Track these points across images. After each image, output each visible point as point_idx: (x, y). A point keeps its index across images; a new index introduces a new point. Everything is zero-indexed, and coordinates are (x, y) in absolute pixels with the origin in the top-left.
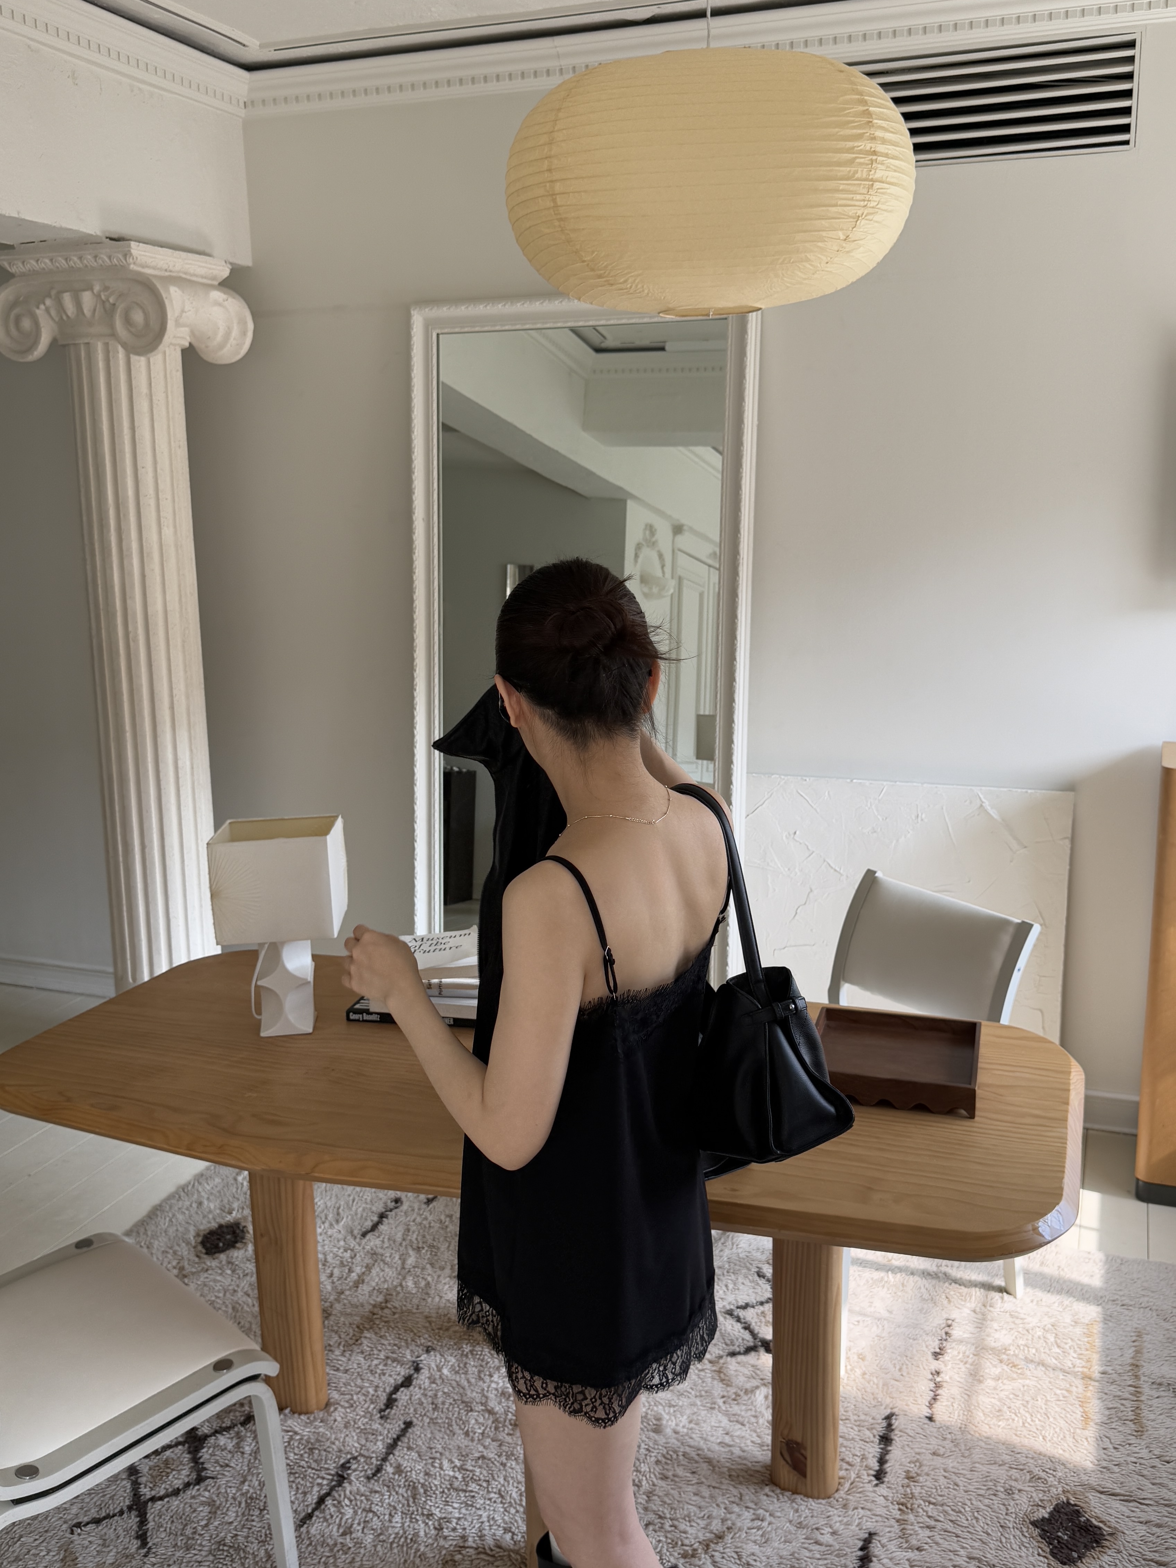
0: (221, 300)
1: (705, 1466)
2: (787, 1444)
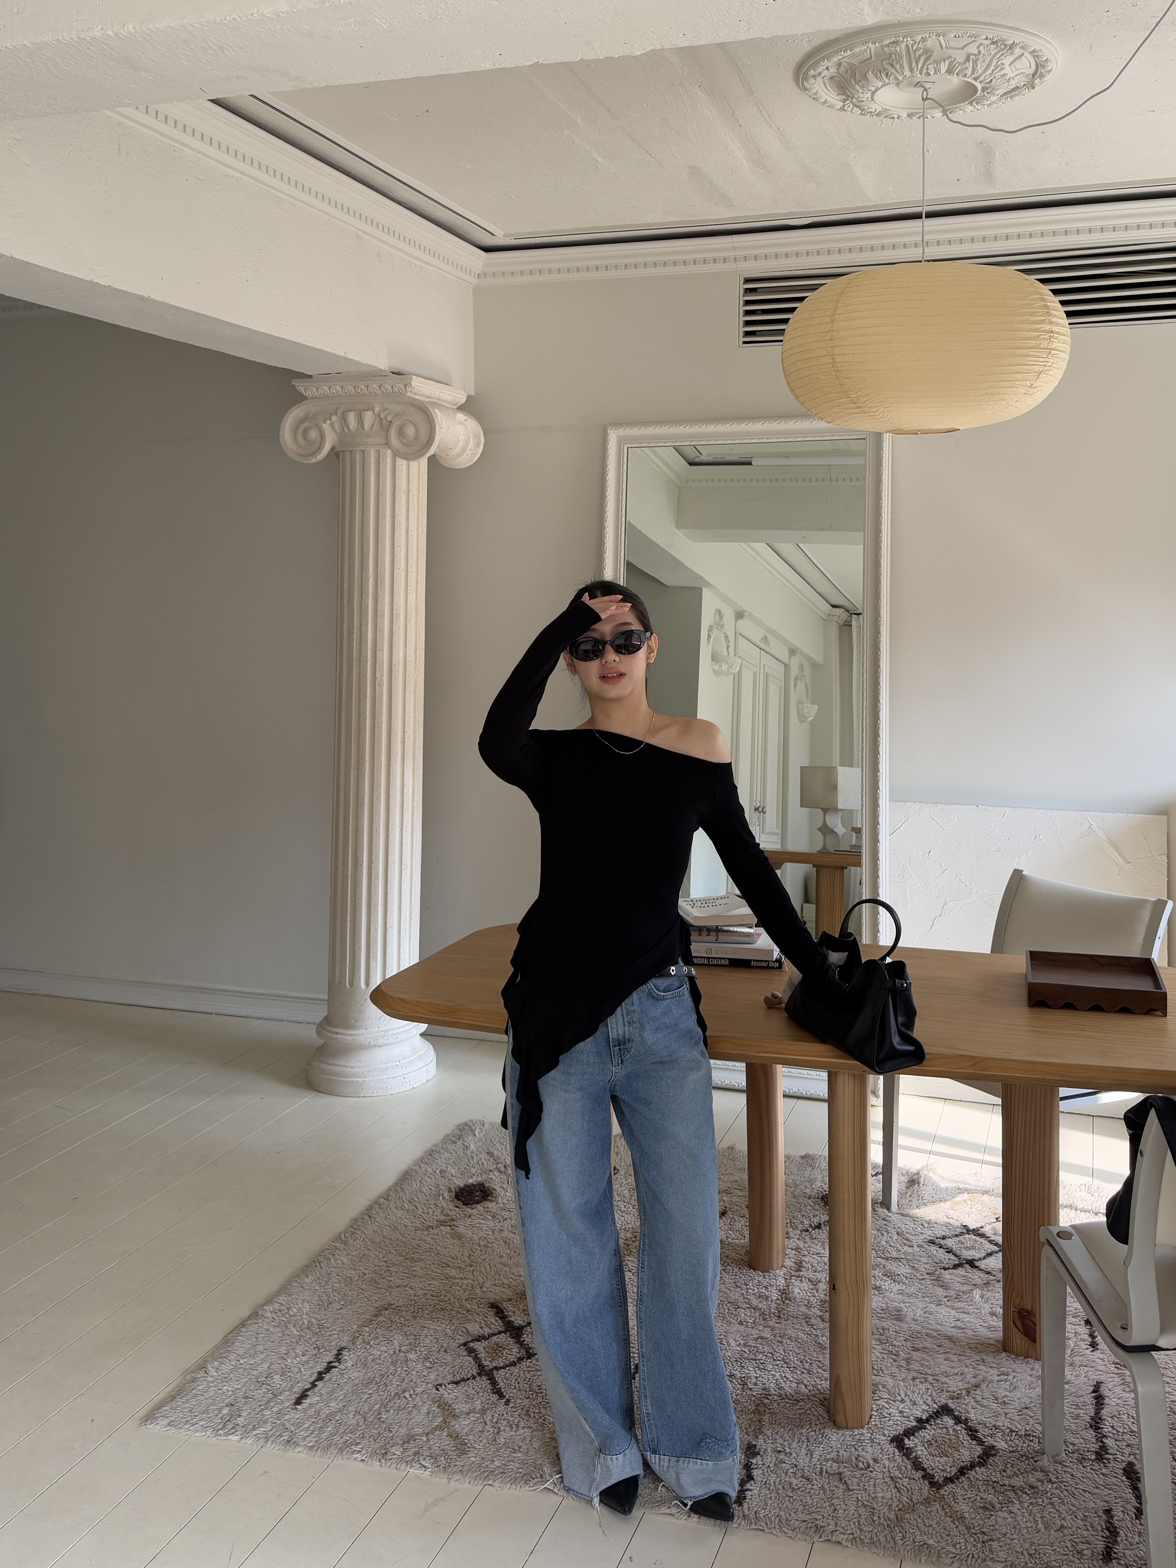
0: (463, 421)
1: (947, 1341)
2: (1019, 1313)
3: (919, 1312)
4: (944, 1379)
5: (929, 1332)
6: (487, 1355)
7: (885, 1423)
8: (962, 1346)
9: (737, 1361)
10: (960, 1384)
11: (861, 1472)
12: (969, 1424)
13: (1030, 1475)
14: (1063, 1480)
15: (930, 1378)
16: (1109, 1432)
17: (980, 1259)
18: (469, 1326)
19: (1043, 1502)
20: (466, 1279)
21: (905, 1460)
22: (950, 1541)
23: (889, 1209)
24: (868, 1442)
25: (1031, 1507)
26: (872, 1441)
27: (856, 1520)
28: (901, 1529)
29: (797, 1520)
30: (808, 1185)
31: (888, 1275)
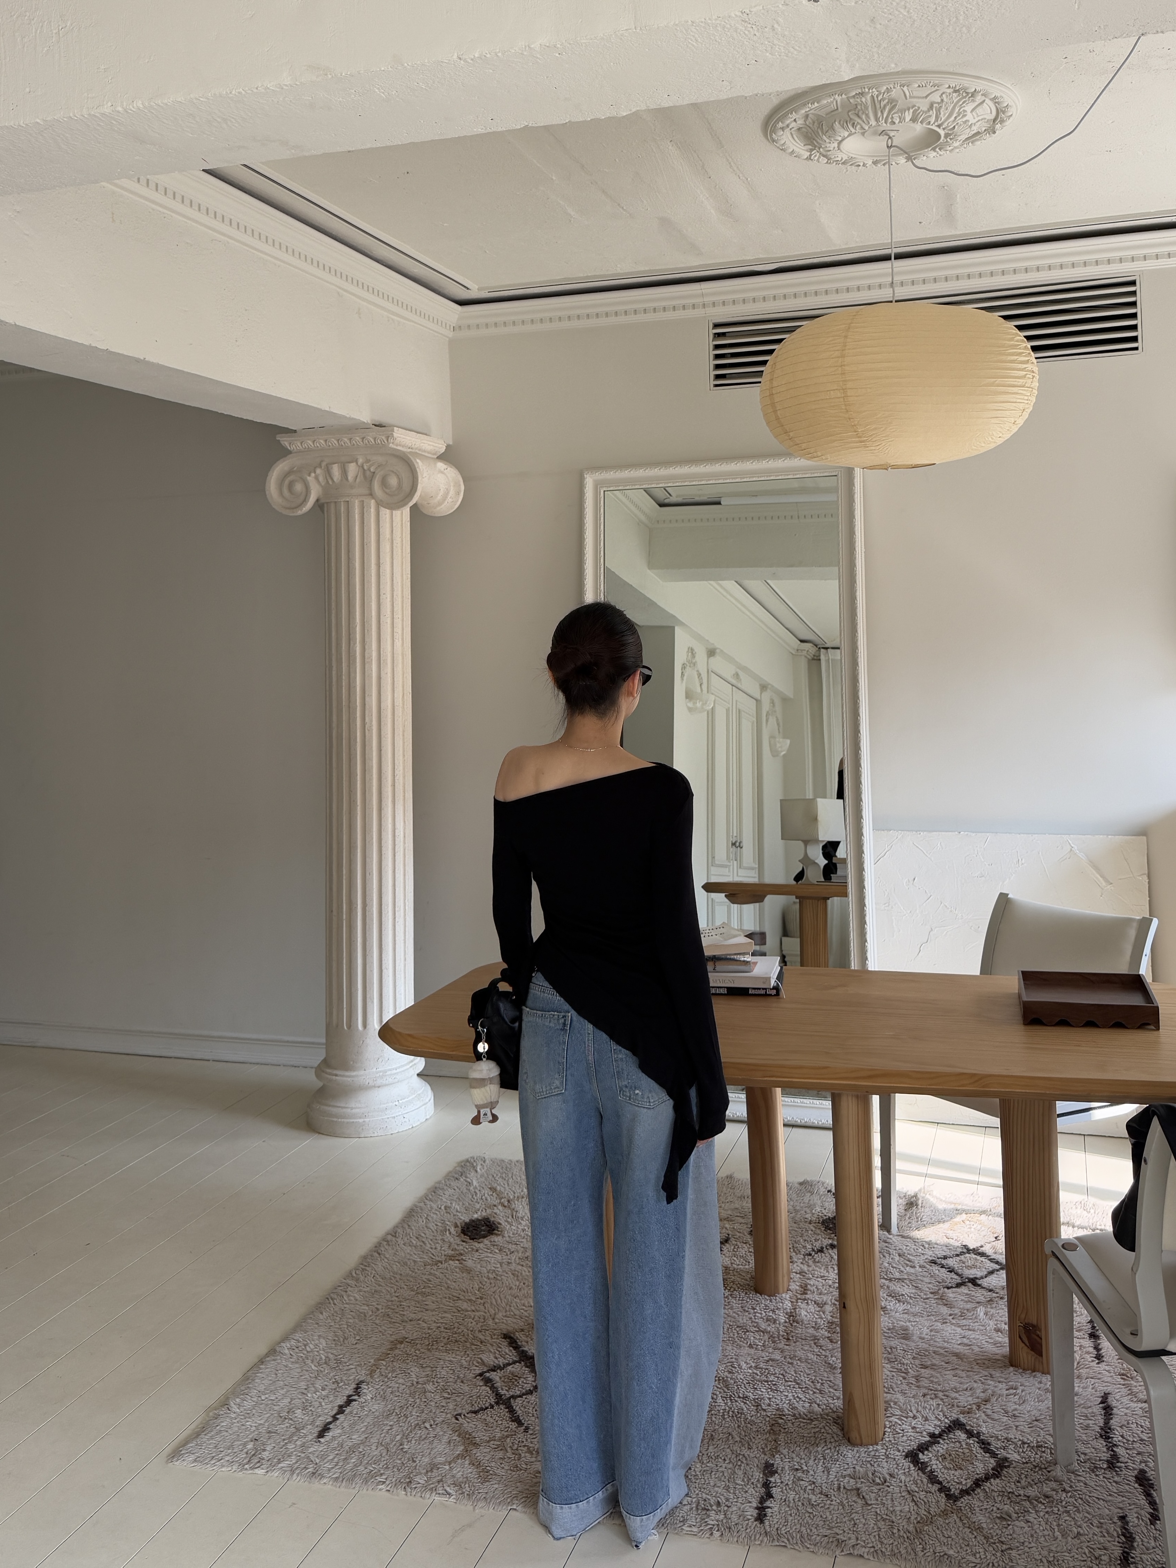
0: (443, 470)
1: (954, 1358)
2: (1025, 1328)
3: (925, 1330)
4: (954, 1395)
5: (937, 1349)
6: (503, 1384)
7: (898, 1438)
8: (970, 1363)
9: (749, 1383)
10: (970, 1399)
11: (878, 1487)
12: (982, 1437)
13: (1044, 1485)
14: (1078, 1488)
15: (940, 1394)
16: (1119, 1441)
17: (982, 1278)
18: (484, 1357)
19: (1059, 1510)
20: (478, 1311)
21: (921, 1474)
22: (969, 1551)
23: (889, 1231)
24: (883, 1457)
25: (1047, 1516)
26: (887, 1457)
27: (877, 1533)
28: (920, 1540)
29: (818, 1535)
30: (808, 1211)
31: (893, 1295)
